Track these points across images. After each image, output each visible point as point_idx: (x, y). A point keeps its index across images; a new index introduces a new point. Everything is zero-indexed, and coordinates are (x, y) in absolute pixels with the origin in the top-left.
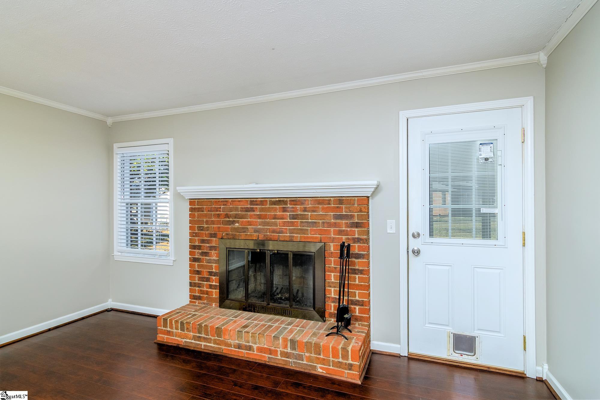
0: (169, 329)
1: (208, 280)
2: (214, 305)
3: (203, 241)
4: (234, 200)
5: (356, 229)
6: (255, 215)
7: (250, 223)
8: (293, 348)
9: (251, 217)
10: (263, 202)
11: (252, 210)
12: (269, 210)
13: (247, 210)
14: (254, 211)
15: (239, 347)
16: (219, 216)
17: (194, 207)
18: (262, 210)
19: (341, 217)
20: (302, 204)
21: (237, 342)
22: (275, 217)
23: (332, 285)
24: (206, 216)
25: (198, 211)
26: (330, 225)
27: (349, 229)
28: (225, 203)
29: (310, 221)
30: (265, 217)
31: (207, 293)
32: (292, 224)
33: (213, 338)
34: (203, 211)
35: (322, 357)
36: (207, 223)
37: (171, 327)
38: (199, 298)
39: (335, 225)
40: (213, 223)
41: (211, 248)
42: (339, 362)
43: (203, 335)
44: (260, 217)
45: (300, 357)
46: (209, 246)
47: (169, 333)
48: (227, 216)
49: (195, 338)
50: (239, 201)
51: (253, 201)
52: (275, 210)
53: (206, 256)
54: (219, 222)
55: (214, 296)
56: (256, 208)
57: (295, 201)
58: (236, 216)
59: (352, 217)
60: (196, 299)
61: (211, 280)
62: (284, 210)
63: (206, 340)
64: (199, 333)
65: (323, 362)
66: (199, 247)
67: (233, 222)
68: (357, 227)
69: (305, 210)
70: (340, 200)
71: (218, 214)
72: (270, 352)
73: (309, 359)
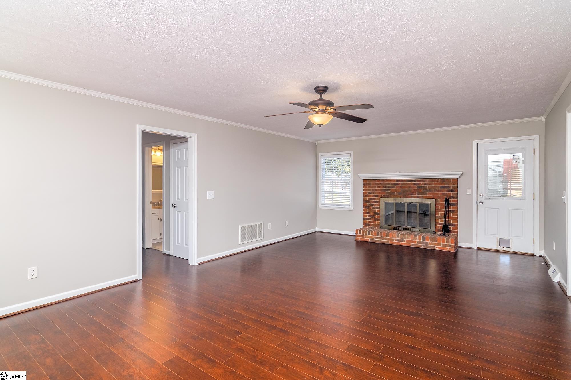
0: (362, 235)
1: (373, 216)
2: (376, 228)
3: (371, 199)
4: (387, 180)
5: (452, 193)
6: (399, 187)
7: (396, 190)
8: (423, 240)
9: (397, 187)
10: (403, 181)
11: (397, 184)
12: (406, 184)
13: (395, 184)
14: (398, 185)
15: (398, 240)
16: (379, 187)
17: (366, 183)
18: (402, 184)
19: (444, 187)
20: (424, 182)
21: (396, 238)
22: (410, 188)
23: (439, 217)
24: (372, 187)
25: (368, 185)
26: (438, 191)
27: (448, 193)
28: (383, 181)
29: (428, 189)
30: (404, 187)
31: (373, 222)
32: (419, 190)
33: (384, 237)
34: (371, 185)
35: (437, 243)
36: (373, 190)
37: (363, 234)
38: (369, 225)
39: (441, 191)
40: (376, 190)
41: (375, 202)
42: (445, 244)
43: (379, 237)
44: (401, 187)
45: (427, 243)
46: (374, 201)
48: (384, 187)
49: (375, 238)
50: (390, 180)
51: (398, 181)
52: (410, 184)
53: (372, 206)
54: (379, 190)
55: (377, 224)
56: (400, 184)
57: (420, 180)
58: (389, 187)
59: (449, 187)
60: (367, 225)
61: (375, 217)
62: (414, 184)
64: (378, 235)
65: (437, 245)
66: (369, 202)
67: (387, 190)
68: (452, 192)
69: (425, 184)
70: (443, 180)
71: (379, 186)
72: (413, 242)
73: (431, 244)
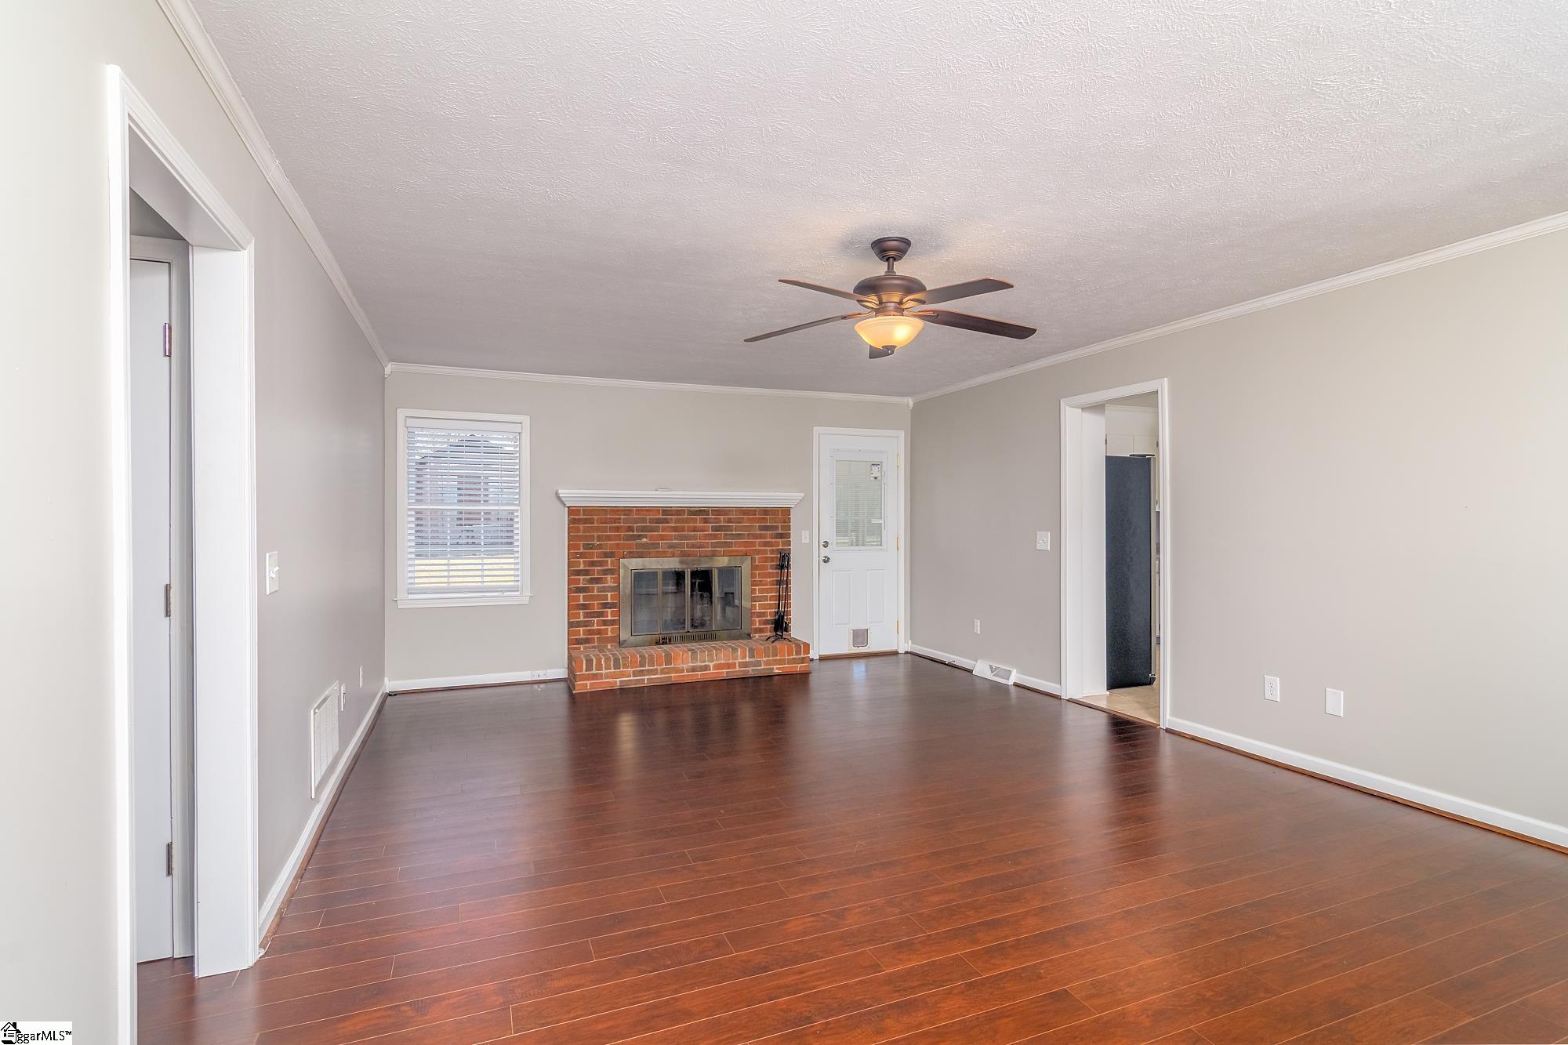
0: (594, 672)
1: (600, 614)
2: (609, 647)
3: (593, 564)
4: (639, 510)
5: (780, 540)
6: (669, 527)
7: (662, 538)
8: (752, 656)
9: (664, 529)
10: (679, 511)
11: (666, 521)
12: (687, 521)
13: (659, 521)
14: (668, 523)
15: (694, 669)
16: (618, 529)
17: (577, 517)
18: (677, 521)
19: (766, 528)
20: (726, 514)
21: (691, 664)
22: (695, 529)
23: (756, 599)
24: (597, 529)
25: (585, 523)
26: (756, 536)
27: (773, 540)
28: (627, 512)
29: (734, 532)
30: (683, 529)
31: (599, 632)
32: (715, 537)
33: (659, 668)
34: (593, 523)
35: (778, 658)
36: (599, 538)
38: (587, 641)
39: (761, 536)
40: (609, 538)
41: (606, 572)
42: (794, 658)
43: (647, 668)
44: (675, 529)
45: (759, 664)
46: (602, 570)
47: (595, 677)
48: (630, 529)
49: (635, 674)
50: (647, 510)
51: (666, 511)
52: (695, 521)
53: (597, 583)
54: (618, 538)
55: (610, 634)
56: (672, 519)
57: (718, 511)
58: (644, 529)
59: (776, 528)
60: (582, 644)
61: (605, 614)
62: (706, 521)
63: (650, 672)
64: (642, 665)
65: (780, 662)
66: (586, 572)
67: (640, 537)
68: (781, 538)
69: (730, 521)
70: (766, 511)
71: (617, 527)
72: (729, 666)
73: (767, 663)
